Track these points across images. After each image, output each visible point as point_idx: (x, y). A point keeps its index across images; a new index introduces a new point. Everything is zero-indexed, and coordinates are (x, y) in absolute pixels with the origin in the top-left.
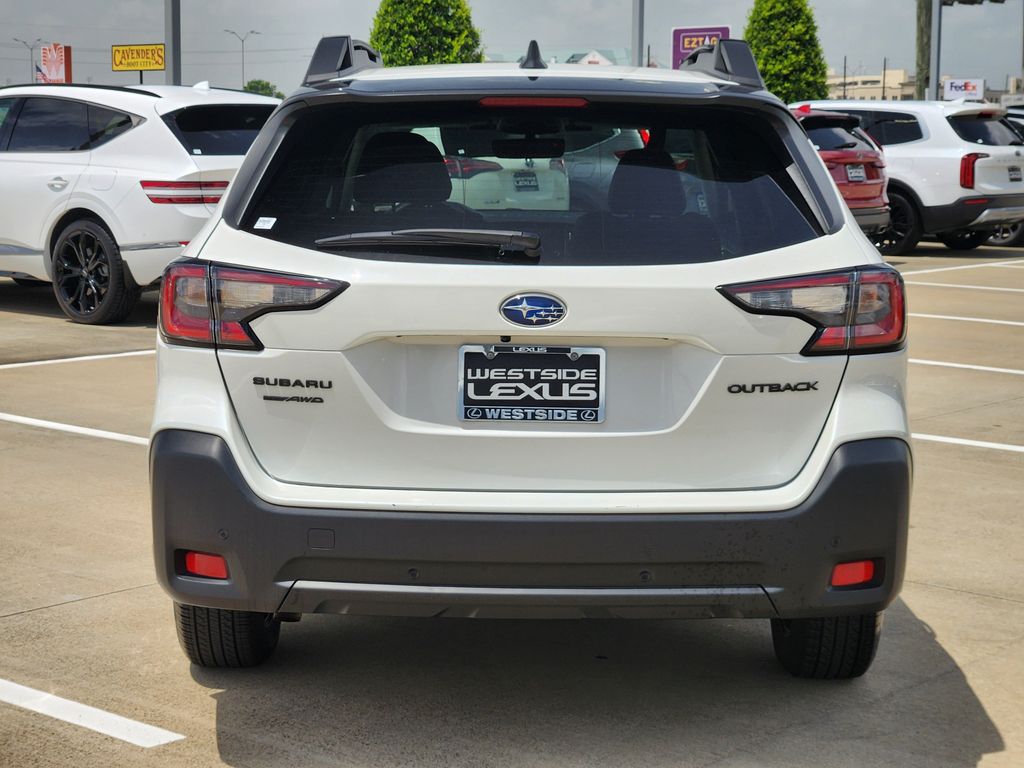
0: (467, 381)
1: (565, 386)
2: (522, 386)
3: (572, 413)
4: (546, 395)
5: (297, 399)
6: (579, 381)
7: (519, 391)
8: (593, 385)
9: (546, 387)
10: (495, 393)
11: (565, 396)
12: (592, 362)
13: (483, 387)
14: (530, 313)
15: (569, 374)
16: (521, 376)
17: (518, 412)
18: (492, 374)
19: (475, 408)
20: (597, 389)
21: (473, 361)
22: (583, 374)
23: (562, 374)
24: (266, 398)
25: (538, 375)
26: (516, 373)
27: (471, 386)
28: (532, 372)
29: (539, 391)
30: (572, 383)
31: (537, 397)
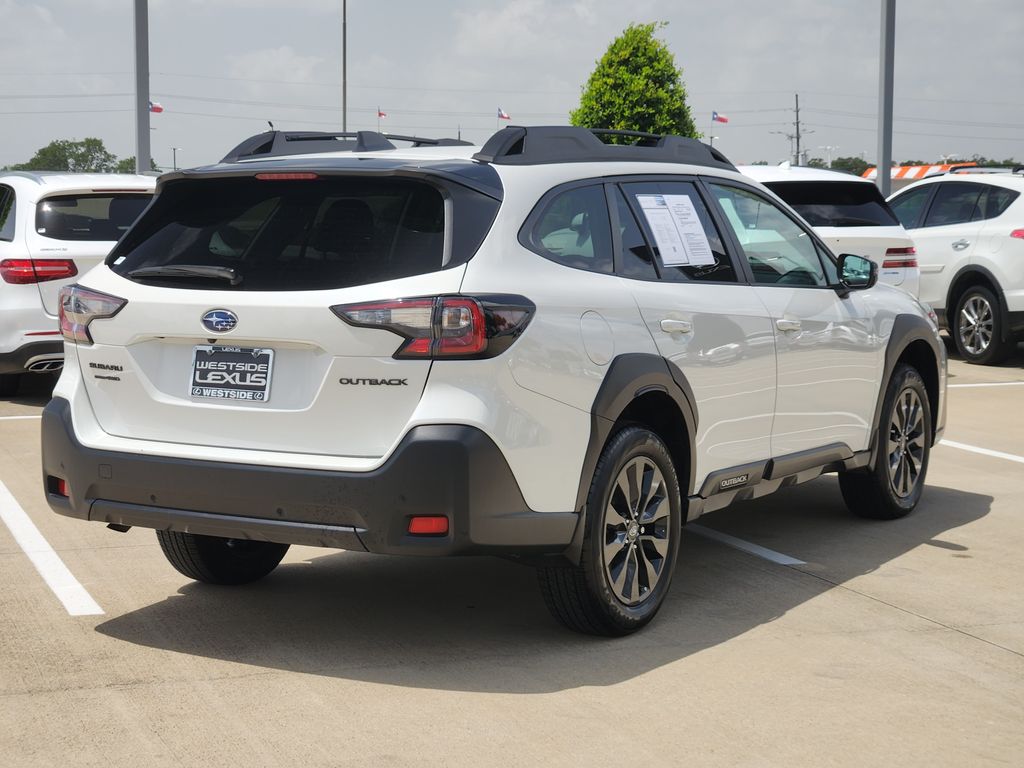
0: (196, 370)
1: (249, 375)
2: (225, 374)
3: (249, 394)
4: (238, 382)
5: (109, 378)
6: (257, 372)
7: (223, 378)
8: (264, 375)
9: (238, 375)
10: (210, 379)
11: (248, 383)
12: (264, 359)
13: (204, 374)
14: (218, 323)
15: (252, 367)
16: (225, 368)
17: (220, 391)
18: (209, 365)
19: (198, 388)
20: (265, 378)
21: (201, 356)
22: (259, 368)
23: (247, 367)
24: (96, 377)
25: (234, 366)
26: (222, 365)
27: (198, 373)
28: (232, 364)
29: (234, 378)
30: (252, 373)
31: (232, 382)
